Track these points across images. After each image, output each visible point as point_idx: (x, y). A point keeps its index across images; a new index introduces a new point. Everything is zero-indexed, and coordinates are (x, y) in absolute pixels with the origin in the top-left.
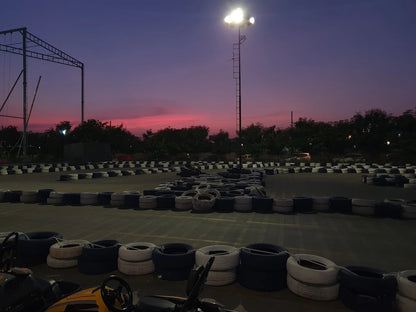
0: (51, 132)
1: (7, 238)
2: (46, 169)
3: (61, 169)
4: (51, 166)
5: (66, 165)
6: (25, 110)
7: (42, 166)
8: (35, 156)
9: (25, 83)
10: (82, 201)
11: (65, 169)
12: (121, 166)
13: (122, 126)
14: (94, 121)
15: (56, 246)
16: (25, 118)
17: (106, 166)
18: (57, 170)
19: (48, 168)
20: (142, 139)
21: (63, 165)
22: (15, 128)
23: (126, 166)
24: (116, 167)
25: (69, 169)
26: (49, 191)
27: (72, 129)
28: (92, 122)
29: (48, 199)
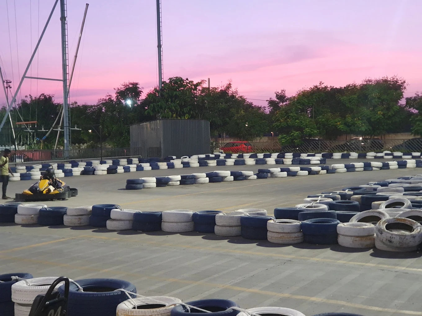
0: (108, 103)
1: (53, 286)
2: (102, 168)
3: (127, 170)
4: (109, 163)
5: (135, 160)
6: (65, 66)
7: (96, 163)
8: (84, 146)
9: (63, 18)
10: (165, 226)
11: (133, 168)
12: (230, 162)
13: (229, 86)
14: (181, 80)
15: (125, 306)
16: (65, 80)
17: (203, 163)
18: (120, 170)
19: (105, 167)
20: (268, 111)
21: (130, 162)
22: (50, 98)
23: (240, 162)
24: (221, 163)
25: (140, 168)
26: (109, 208)
27: (143, 96)
28: (177, 82)
29: (108, 222)
